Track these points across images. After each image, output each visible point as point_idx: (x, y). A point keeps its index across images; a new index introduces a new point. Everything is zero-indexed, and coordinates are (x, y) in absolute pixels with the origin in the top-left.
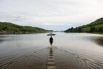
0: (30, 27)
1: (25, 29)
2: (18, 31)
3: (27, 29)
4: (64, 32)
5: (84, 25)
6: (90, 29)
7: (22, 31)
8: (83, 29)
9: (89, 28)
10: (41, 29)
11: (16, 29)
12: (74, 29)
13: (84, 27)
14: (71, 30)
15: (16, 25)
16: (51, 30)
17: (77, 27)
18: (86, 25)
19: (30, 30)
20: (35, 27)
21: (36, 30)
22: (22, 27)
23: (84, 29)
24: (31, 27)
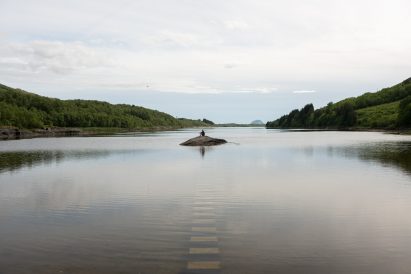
0: (96, 102)
1: (75, 114)
2: (37, 127)
3: (85, 112)
4: (270, 125)
5: (367, 94)
6: (401, 113)
7: (59, 124)
8: (360, 111)
9: (395, 105)
10: (155, 113)
11: (29, 112)
12: (319, 112)
13: (370, 104)
14: (303, 119)
15: (29, 96)
16: (205, 120)
17: (335, 102)
18: (379, 93)
19: (100, 118)
20: (124, 106)
21: (131, 119)
22: (57, 104)
23: (368, 110)
24: (104, 104)
